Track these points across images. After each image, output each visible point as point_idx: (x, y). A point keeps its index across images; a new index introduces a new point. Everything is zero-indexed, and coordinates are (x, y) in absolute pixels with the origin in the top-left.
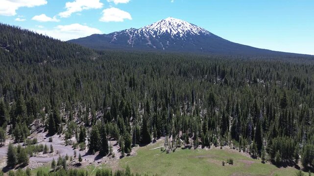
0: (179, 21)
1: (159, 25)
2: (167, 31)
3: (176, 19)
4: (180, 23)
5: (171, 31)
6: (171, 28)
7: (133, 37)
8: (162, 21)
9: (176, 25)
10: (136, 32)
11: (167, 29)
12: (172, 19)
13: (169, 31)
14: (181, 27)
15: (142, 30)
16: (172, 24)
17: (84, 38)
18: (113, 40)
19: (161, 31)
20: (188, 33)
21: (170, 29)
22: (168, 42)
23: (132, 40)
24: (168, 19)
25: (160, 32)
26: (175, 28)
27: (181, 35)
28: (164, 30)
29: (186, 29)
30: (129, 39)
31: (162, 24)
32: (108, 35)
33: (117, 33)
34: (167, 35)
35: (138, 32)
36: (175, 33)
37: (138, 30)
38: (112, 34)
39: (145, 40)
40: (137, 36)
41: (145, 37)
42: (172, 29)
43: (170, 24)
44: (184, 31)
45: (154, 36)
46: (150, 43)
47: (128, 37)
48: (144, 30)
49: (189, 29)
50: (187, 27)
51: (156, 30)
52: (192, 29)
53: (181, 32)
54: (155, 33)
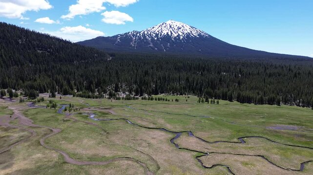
0: (179, 24)
1: (160, 28)
2: (167, 33)
3: (177, 22)
4: (180, 26)
5: (172, 33)
6: (172, 30)
7: (135, 39)
8: (163, 24)
9: (176, 28)
10: (138, 35)
11: (167, 31)
12: (173, 21)
13: (170, 33)
14: (181, 30)
15: (144, 33)
16: (172, 26)
17: (90, 40)
18: (116, 43)
19: (163, 34)
20: (188, 35)
21: (171, 32)
22: (169, 44)
23: (135, 42)
24: (168, 22)
25: (161, 34)
26: (175, 31)
27: (181, 37)
28: (165, 32)
29: (186, 32)
30: (132, 41)
31: (163, 27)
32: (112, 37)
33: (121, 35)
34: (167, 38)
35: (140, 35)
36: (176, 35)
37: (140, 32)
38: (116, 37)
39: (147, 43)
40: (140, 38)
41: (146, 39)
42: (173, 32)
43: (170, 26)
44: (184, 33)
45: (156, 39)
46: (151, 45)
47: (131, 40)
48: (146, 33)
49: (189, 32)
50: (187, 29)
51: (158, 33)
52: (191, 32)
53: (181, 34)
54: (157, 35)
